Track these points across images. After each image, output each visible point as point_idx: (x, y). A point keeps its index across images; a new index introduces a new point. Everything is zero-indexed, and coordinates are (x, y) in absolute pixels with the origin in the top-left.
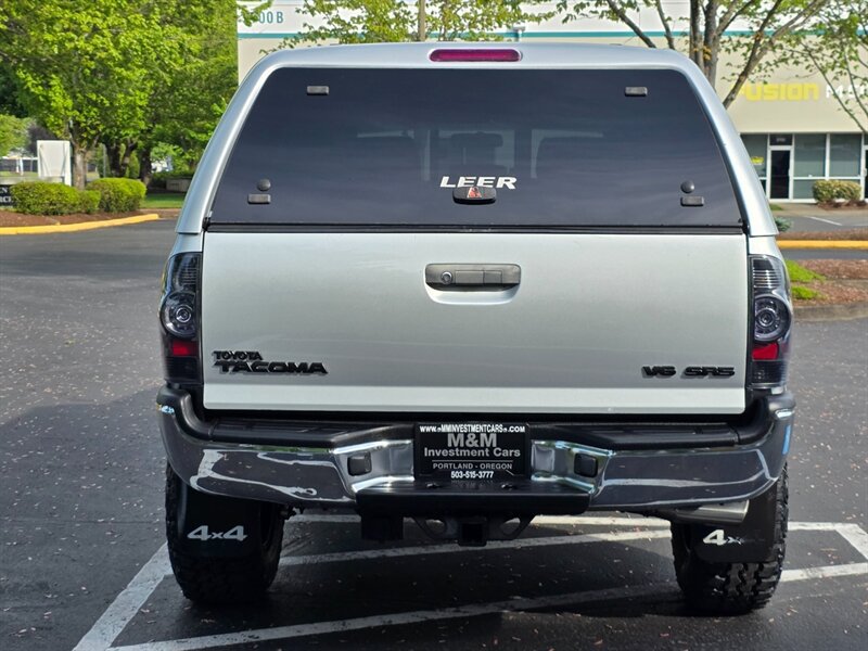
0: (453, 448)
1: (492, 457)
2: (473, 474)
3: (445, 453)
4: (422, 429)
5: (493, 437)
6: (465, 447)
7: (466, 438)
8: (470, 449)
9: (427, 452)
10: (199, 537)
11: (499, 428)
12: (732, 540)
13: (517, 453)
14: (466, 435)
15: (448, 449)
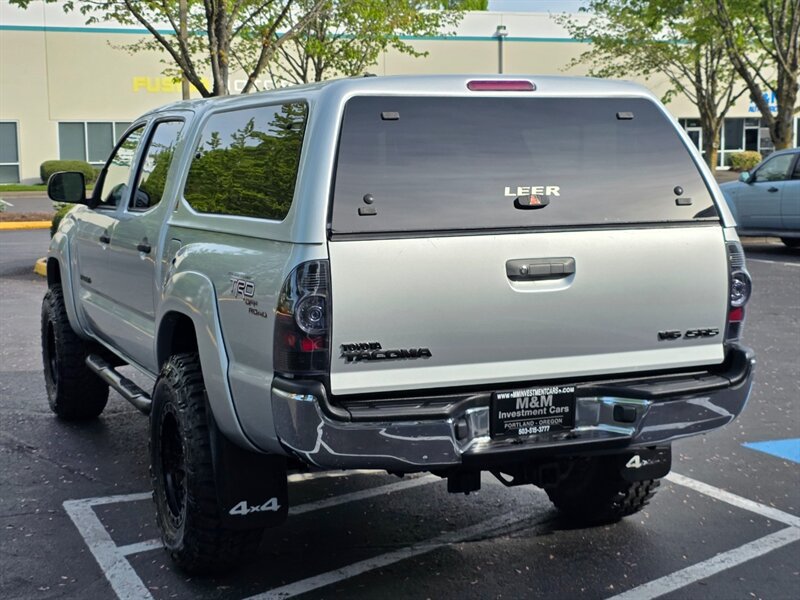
0: (520, 410)
1: (548, 414)
2: (535, 430)
3: (513, 414)
4: (499, 397)
5: (550, 398)
6: (529, 408)
7: (530, 401)
8: (533, 409)
9: (501, 415)
10: (239, 512)
11: (555, 390)
12: (645, 462)
13: (567, 409)
14: (530, 398)
15: (516, 411)
